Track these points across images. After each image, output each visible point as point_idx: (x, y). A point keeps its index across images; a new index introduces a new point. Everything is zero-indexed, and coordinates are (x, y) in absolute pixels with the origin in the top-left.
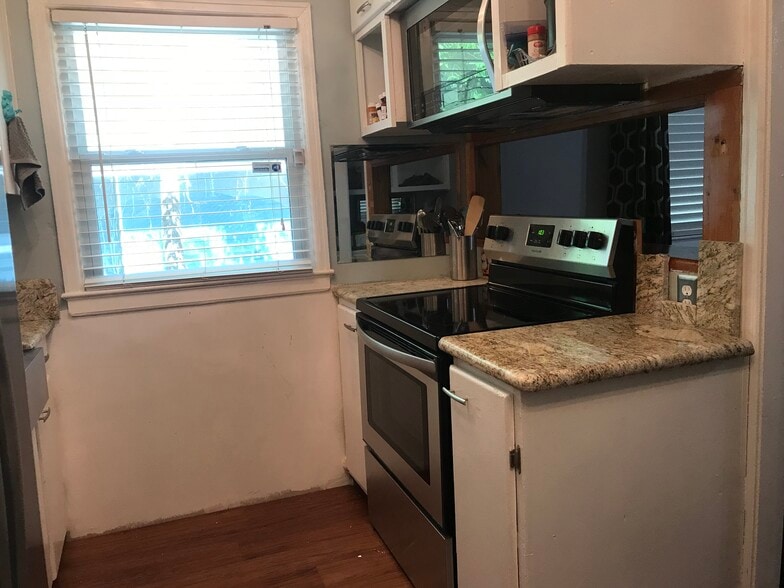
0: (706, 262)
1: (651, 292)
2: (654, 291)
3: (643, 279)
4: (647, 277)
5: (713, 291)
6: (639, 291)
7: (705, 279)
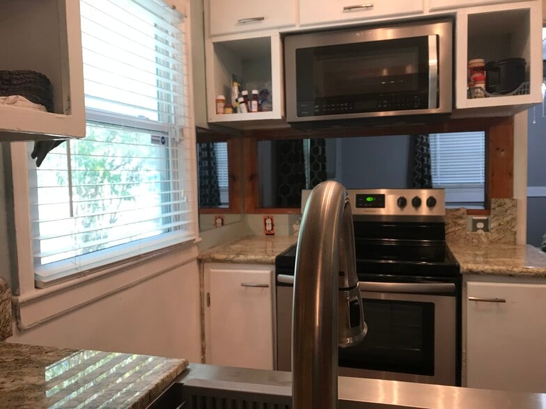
0: (497, 209)
1: (457, 229)
2: (460, 228)
3: (450, 222)
4: (454, 220)
5: (502, 223)
6: (448, 228)
7: (496, 218)
